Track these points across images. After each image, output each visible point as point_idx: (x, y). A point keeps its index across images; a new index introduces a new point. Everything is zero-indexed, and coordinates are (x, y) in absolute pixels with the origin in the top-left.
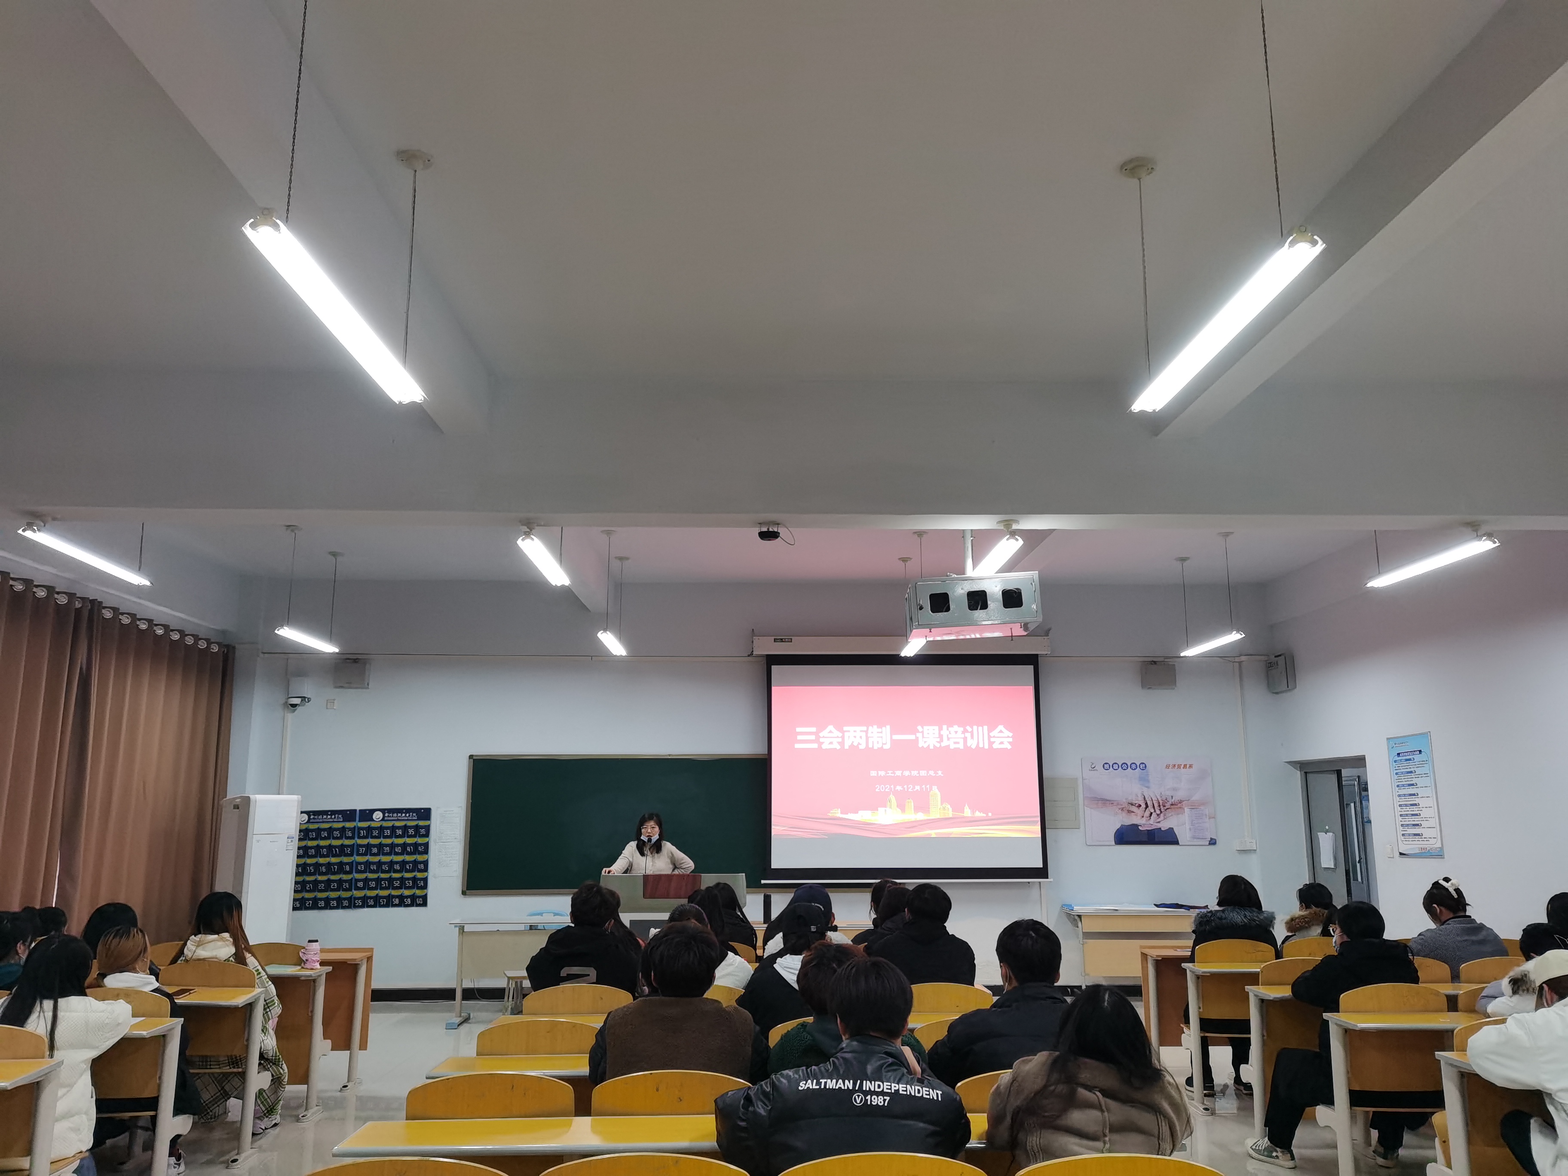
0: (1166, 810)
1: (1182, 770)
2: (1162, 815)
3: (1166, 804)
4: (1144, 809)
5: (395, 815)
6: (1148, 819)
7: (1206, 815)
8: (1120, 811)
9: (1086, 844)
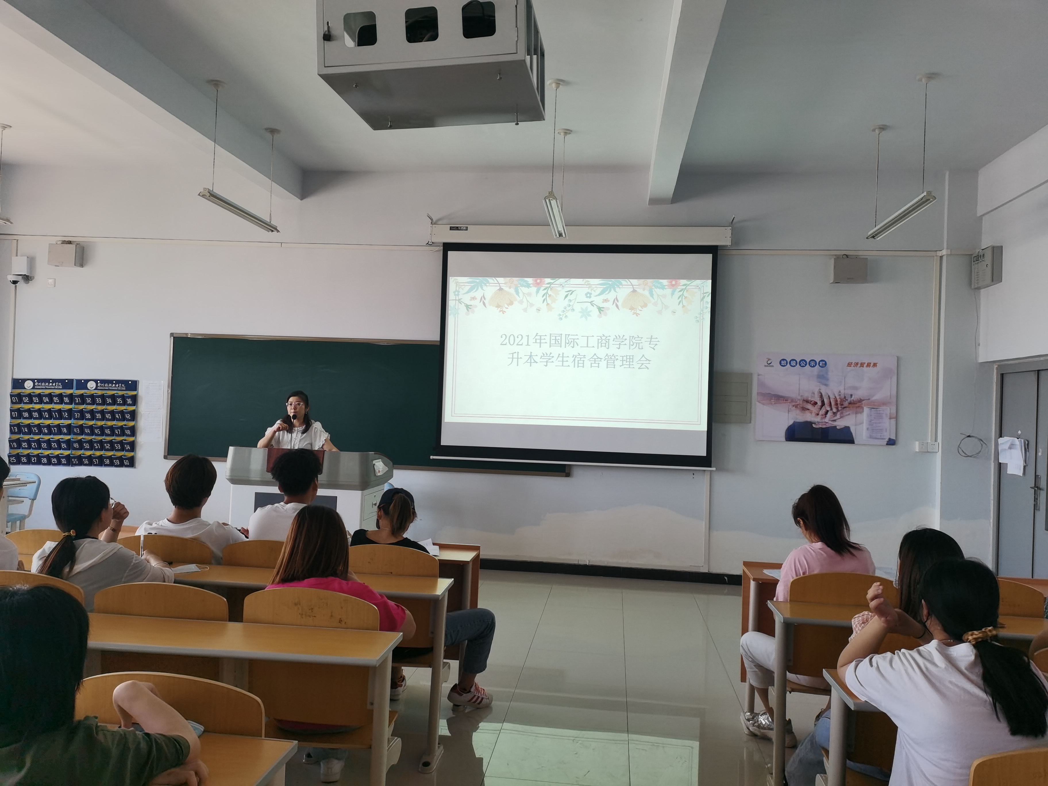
0: (844, 408)
3: (843, 403)
4: (819, 407)
5: (106, 385)
6: (823, 417)
7: (887, 415)
8: (794, 407)
9: (756, 439)
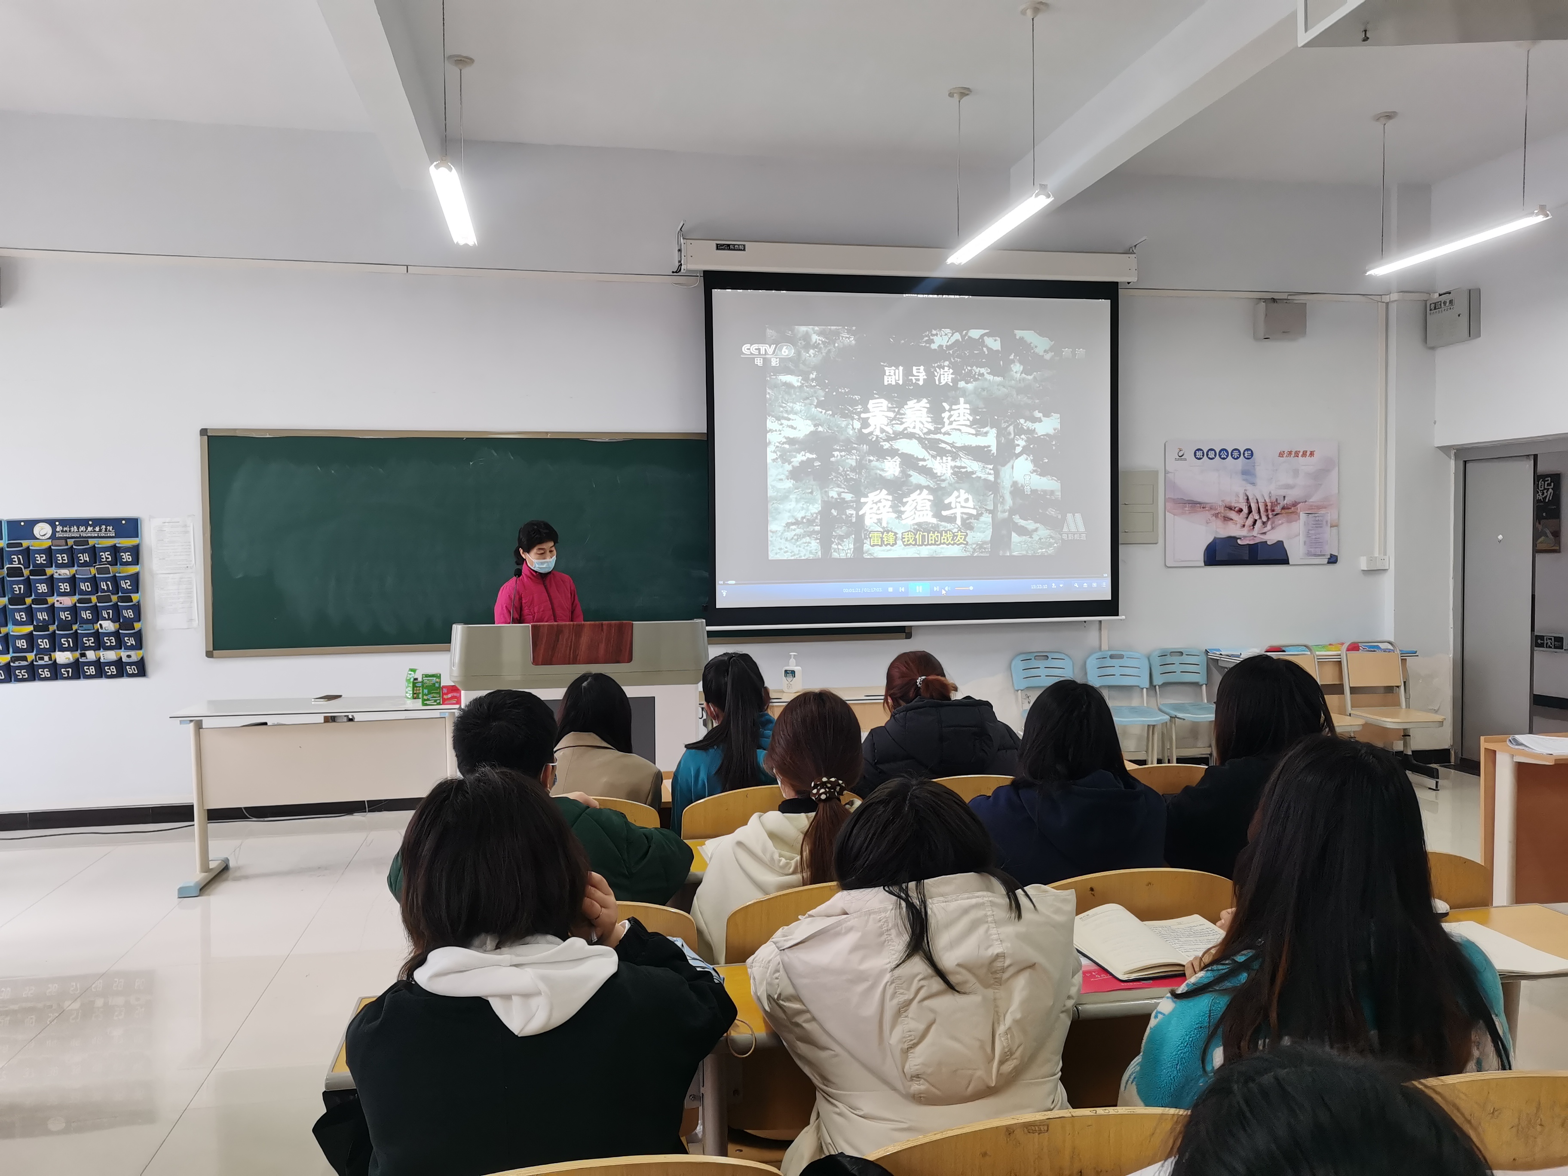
0: (1275, 515)
1: (1300, 459)
2: (1269, 523)
5: (74, 529)
6: (1250, 529)
7: (1327, 522)
9: (1165, 565)
